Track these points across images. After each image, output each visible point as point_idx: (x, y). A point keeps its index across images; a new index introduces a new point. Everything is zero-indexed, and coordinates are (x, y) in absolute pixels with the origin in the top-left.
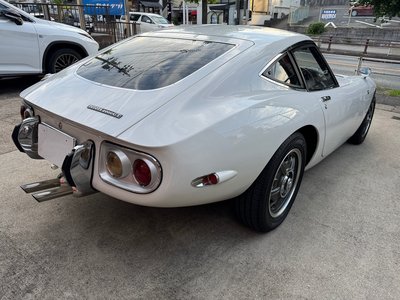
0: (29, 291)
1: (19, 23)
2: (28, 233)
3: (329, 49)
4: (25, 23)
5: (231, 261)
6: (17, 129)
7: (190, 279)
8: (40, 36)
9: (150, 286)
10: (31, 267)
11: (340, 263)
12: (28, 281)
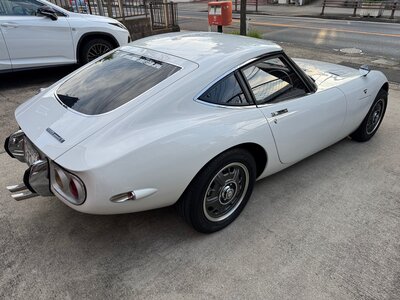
0: (9, 267)
1: (55, 19)
2: (23, 219)
3: (392, 17)
4: (59, 18)
5: (168, 257)
6: (8, 140)
7: (128, 269)
8: (74, 29)
9: (95, 272)
10: (17, 248)
11: (263, 268)
12: (11, 258)
